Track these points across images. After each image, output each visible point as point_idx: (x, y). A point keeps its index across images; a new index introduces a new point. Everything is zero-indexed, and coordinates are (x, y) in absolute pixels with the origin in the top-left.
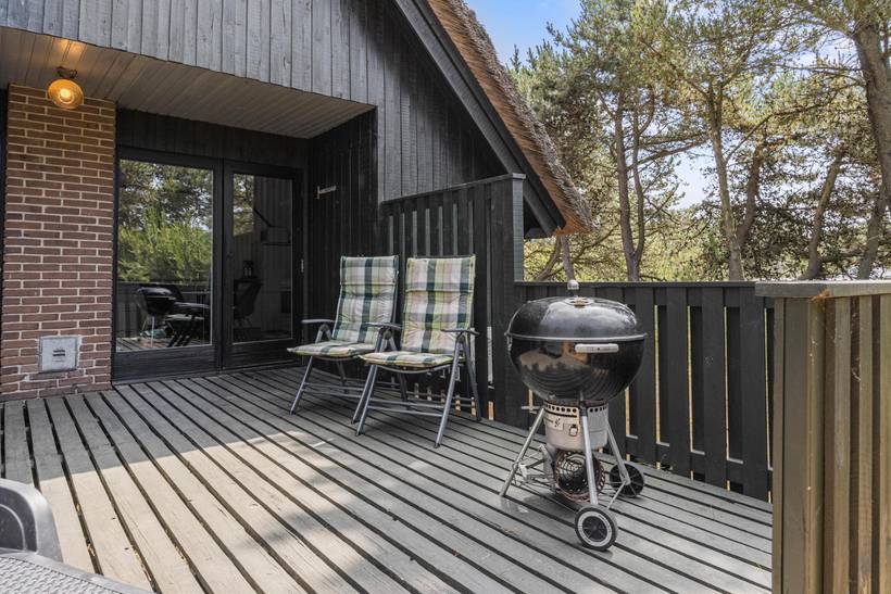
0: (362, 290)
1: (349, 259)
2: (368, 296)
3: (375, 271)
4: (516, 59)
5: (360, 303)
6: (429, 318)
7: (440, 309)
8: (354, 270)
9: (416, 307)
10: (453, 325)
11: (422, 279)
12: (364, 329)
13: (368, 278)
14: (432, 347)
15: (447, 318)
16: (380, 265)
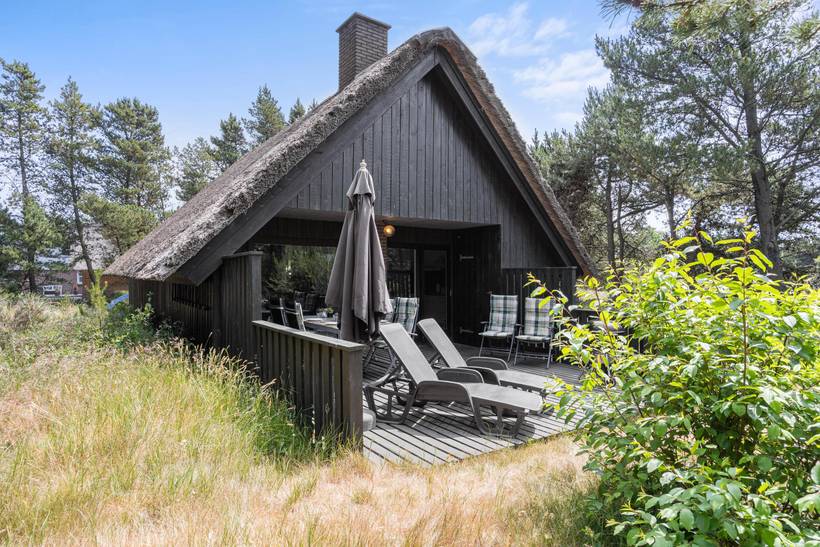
0: (502, 309)
1: (495, 296)
2: (505, 312)
3: (508, 302)
4: (536, 138)
5: (501, 315)
6: (537, 322)
7: (541, 319)
8: (498, 301)
9: (530, 318)
10: (547, 325)
11: (533, 307)
12: (504, 326)
13: (505, 305)
14: (539, 333)
15: (545, 323)
16: (510, 299)
